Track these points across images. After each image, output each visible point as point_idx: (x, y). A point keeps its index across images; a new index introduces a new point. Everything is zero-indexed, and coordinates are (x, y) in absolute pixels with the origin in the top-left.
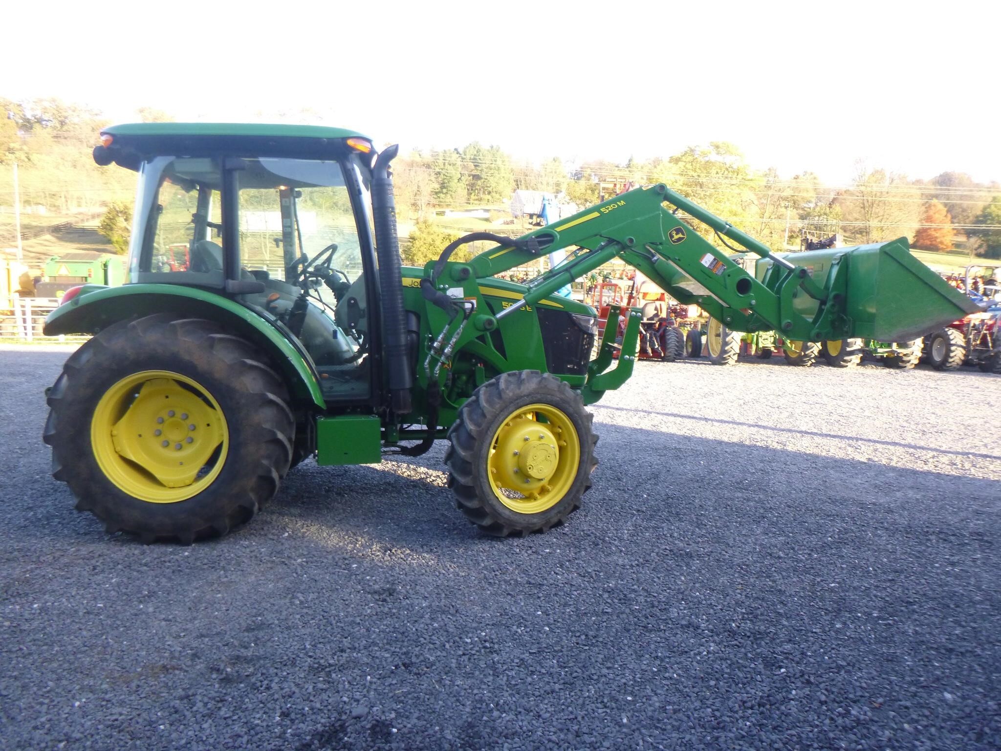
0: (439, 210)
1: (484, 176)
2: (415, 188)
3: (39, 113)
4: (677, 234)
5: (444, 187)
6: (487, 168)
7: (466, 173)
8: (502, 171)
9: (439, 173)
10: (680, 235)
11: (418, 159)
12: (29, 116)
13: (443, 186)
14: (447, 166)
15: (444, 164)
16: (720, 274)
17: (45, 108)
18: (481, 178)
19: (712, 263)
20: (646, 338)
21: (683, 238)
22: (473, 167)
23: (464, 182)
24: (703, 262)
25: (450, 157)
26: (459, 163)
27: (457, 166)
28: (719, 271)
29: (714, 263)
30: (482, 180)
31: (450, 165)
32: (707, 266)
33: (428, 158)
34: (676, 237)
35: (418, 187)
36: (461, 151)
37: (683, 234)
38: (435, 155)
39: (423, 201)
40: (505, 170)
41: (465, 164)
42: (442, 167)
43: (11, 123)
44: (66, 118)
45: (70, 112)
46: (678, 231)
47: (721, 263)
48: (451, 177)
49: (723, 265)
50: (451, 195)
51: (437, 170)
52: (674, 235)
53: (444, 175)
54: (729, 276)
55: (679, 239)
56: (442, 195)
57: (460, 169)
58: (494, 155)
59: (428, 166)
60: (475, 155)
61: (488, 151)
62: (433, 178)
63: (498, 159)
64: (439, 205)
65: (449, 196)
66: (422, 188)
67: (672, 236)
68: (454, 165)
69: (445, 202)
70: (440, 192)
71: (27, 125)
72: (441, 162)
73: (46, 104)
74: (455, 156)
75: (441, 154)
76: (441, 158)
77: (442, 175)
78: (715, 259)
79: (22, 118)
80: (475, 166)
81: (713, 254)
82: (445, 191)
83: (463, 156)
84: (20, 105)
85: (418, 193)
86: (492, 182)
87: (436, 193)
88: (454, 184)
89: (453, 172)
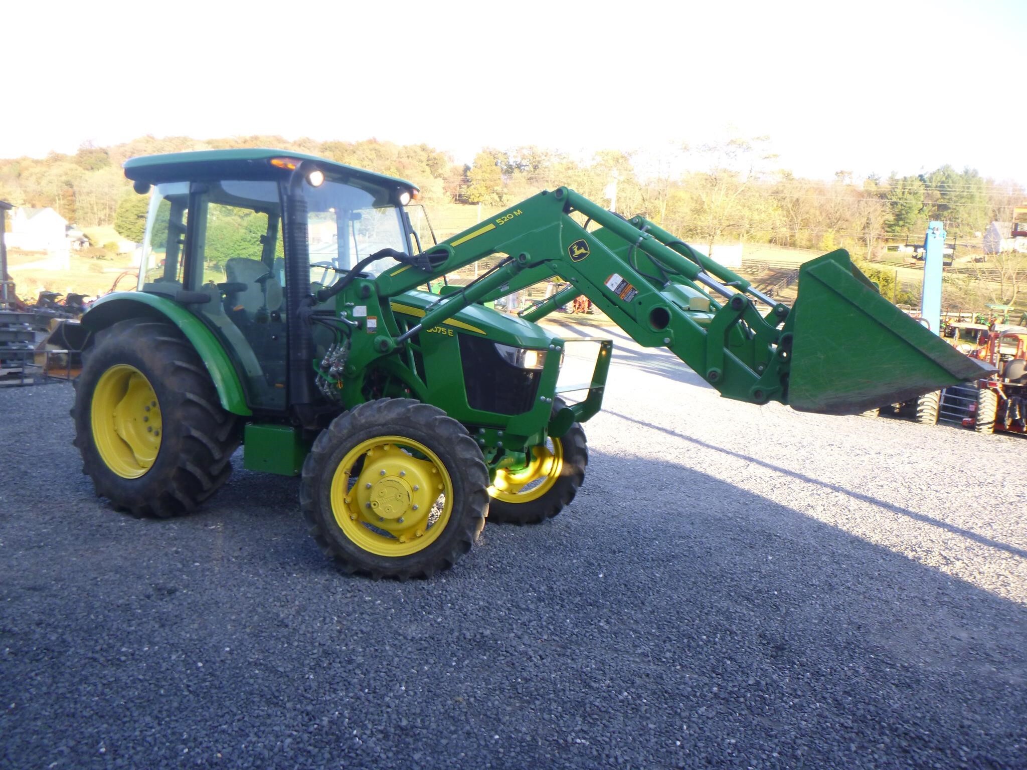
0: (891, 244)
1: (952, 205)
2: (864, 220)
3: (519, 160)
4: (578, 249)
5: (901, 219)
6: (956, 196)
7: (930, 202)
8: (977, 199)
9: (896, 203)
10: (583, 251)
11: (873, 188)
12: (511, 163)
13: (899, 217)
14: (907, 196)
15: (903, 193)
16: (629, 300)
17: (524, 155)
18: (950, 208)
19: (619, 286)
20: (1007, 404)
21: (587, 253)
22: (939, 196)
23: (926, 213)
24: (608, 285)
25: (912, 185)
26: (922, 191)
27: (918, 195)
28: (628, 297)
29: (623, 286)
30: (949, 211)
31: (910, 193)
32: (613, 289)
33: (885, 185)
34: (577, 252)
35: (868, 219)
36: (926, 177)
37: (586, 249)
38: (894, 182)
39: (872, 235)
40: (980, 197)
41: (930, 192)
42: (900, 196)
43: (498, 169)
44: (539, 162)
45: (543, 157)
46: (581, 245)
47: (631, 286)
48: (910, 208)
49: (634, 289)
50: (908, 229)
51: (894, 200)
52: (576, 249)
53: (902, 205)
54: (640, 303)
55: (582, 255)
56: (897, 228)
57: (922, 198)
58: (967, 181)
59: (882, 196)
60: (943, 182)
61: (961, 176)
62: (888, 208)
63: (972, 186)
64: (893, 239)
65: (906, 229)
66: (873, 220)
67: (572, 252)
68: (915, 194)
69: (900, 236)
70: (895, 225)
71: (509, 170)
72: (899, 191)
73: (526, 152)
74: (917, 183)
75: (901, 182)
76: (900, 187)
77: (899, 206)
78: (623, 281)
79: (506, 165)
80: (942, 194)
81: (621, 275)
82: (901, 223)
83: (928, 183)
84: (505, 154)
85: (867, 225)
86: (963, 214)
87: (890, 226)
88: (913, 216)
89: (914, 202)
